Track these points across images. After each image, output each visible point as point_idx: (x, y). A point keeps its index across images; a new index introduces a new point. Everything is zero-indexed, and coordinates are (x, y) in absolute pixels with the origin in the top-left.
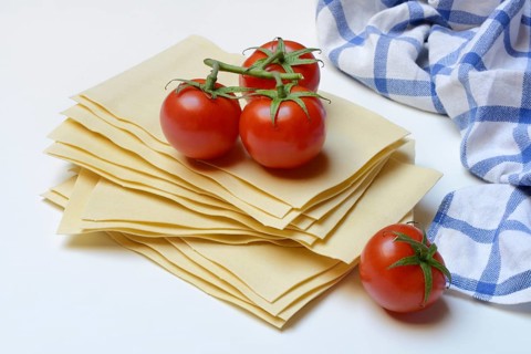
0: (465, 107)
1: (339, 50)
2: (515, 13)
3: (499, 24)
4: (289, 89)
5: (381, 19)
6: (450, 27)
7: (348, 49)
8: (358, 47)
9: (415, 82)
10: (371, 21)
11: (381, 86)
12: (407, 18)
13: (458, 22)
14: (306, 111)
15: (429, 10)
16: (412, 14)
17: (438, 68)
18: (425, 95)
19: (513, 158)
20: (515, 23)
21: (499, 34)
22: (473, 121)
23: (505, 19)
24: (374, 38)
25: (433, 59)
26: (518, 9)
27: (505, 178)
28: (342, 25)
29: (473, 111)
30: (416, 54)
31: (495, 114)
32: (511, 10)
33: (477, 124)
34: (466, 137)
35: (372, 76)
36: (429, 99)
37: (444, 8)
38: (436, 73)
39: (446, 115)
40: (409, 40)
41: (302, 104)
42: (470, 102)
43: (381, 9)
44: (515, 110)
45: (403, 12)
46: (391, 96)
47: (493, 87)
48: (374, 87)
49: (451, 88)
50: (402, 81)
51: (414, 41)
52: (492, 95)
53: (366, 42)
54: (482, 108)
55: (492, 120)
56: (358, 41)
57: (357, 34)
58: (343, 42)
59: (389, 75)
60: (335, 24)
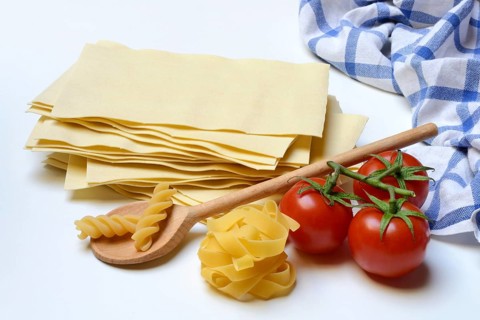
0: (417, 88)
1: (317, 39)
2: (465, 16)
3: (451, 25)
4: (400, 205)
5: (353, 16)
6: (411, 26)
7: (324, 39)
8: (333, 38)
9: (378, 67)
10: (345, 17)
11: (350, 69)
12: (375, 15)
13: (417, 21)
14: (412, 232)
15: (394, 11)
16: (380, 12)
17: (397, 56)
18: (386, 77)
19: (455, 128)
20: (464, 24)
21: (450, 33)
22: (423, 98)
23: (455, 21)
24: (347, 30)
25: (394, 50)
26: (467, 14)
27: (448, 142)
28: (320, 20)
29: (424, 91)
30: (381, 45)
31: (441, 93)
32: (461, 14)
33: (426, 101)
34: (418, 110)
35: (343, 61)
36: (390, 81)
37: (406, 8)
38: (395, 60)
39: (402, 95)
40: (376, 33)
41: (409, 223)
42: (421, 83)
43: (354, 8)
44: (459, 91)
45: (372, 11)
46: (358, 77)
47: (442, 71)
48: (345, 70)
49: (404, 72)
50: (368, 66)
51: (380, 34)
52: (440, 77)
53: (340, 33)
54: (431, 87)
55: (440, 98)
56: (334, 33)
57: (333, 28)
58: (320, 33)
59: (358, 60)
60: (315, 18)
